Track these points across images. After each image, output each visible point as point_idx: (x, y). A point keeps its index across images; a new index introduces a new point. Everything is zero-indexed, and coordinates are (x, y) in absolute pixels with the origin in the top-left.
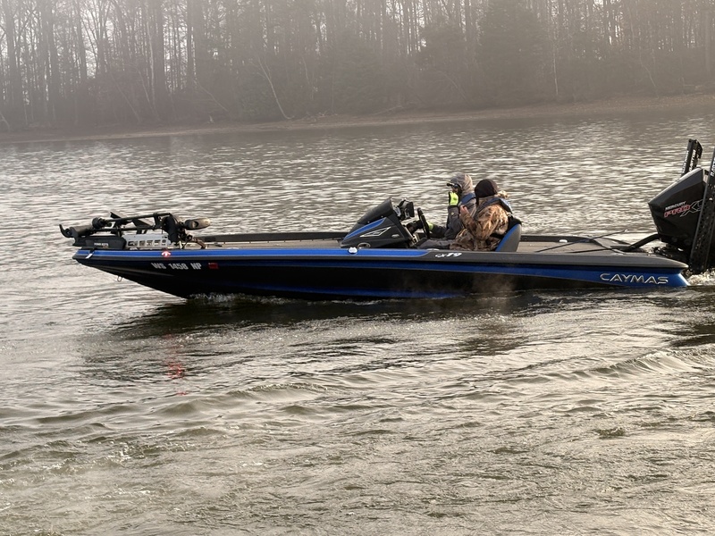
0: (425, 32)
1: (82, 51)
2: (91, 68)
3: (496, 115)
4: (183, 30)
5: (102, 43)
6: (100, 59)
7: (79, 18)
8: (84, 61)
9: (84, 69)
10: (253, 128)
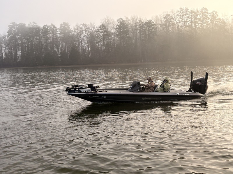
0: (61, 53)
1: (2, 54)
3: (73, 66)
4: (20, 51)
5: (6, 53)
7: (2, 49)
8: (2, 56)
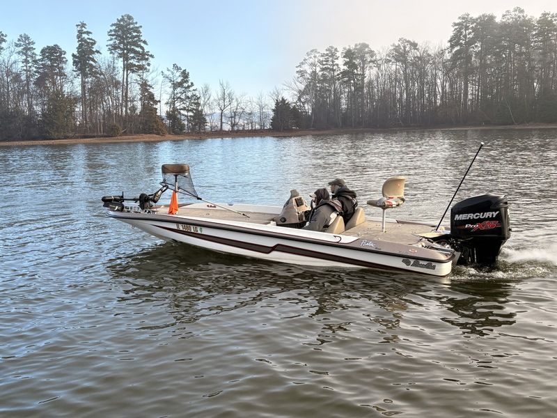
1: (435, 95)
2: (439, 102)
5: (444, 92)
6: (442, 99)
7: (435, 83)
8: (436, 99)
9: (436, 102)
10: (500, 127)
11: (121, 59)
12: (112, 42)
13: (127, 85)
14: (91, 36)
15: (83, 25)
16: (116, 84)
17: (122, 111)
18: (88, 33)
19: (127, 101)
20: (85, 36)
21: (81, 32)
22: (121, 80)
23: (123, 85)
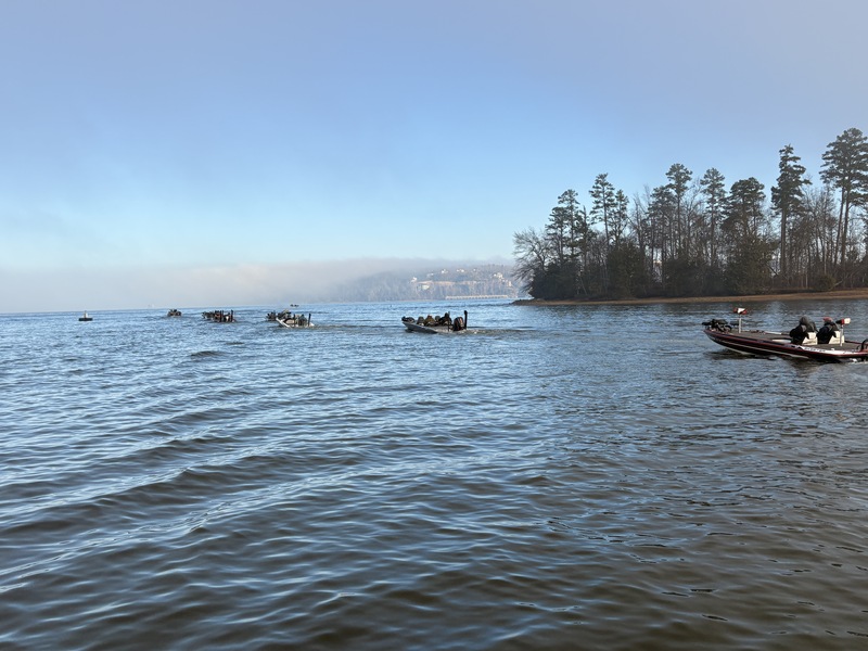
11: (840, 189)
12: (827, 168)
13: (847, 222)
14: (798, 163)
15: (789, 150)
16: (831, 222)
17: (836, 257)
18: (795, 159)
19: (844, 245)
20: (791, 163)
21: (785, 159)
22: (837, 216)
23: (840, 222)
